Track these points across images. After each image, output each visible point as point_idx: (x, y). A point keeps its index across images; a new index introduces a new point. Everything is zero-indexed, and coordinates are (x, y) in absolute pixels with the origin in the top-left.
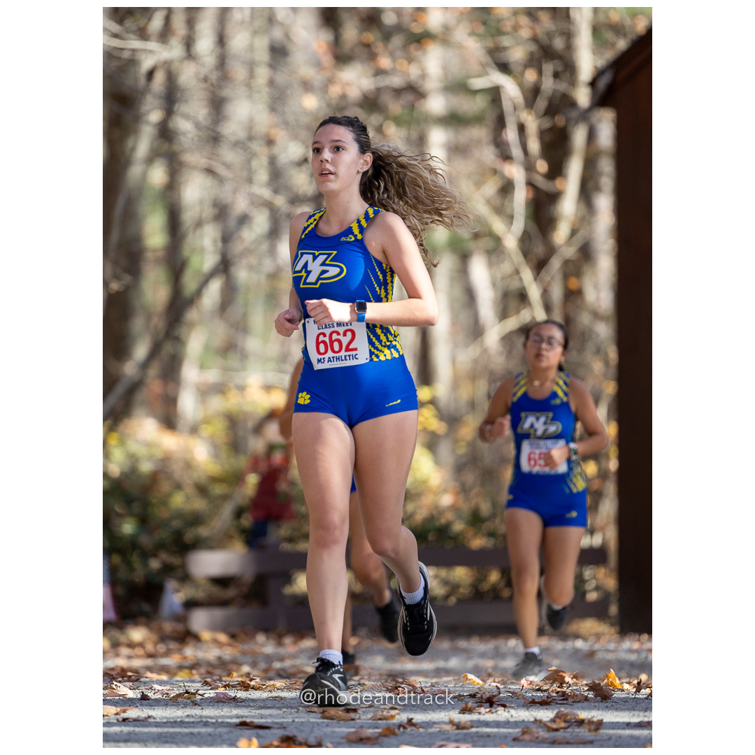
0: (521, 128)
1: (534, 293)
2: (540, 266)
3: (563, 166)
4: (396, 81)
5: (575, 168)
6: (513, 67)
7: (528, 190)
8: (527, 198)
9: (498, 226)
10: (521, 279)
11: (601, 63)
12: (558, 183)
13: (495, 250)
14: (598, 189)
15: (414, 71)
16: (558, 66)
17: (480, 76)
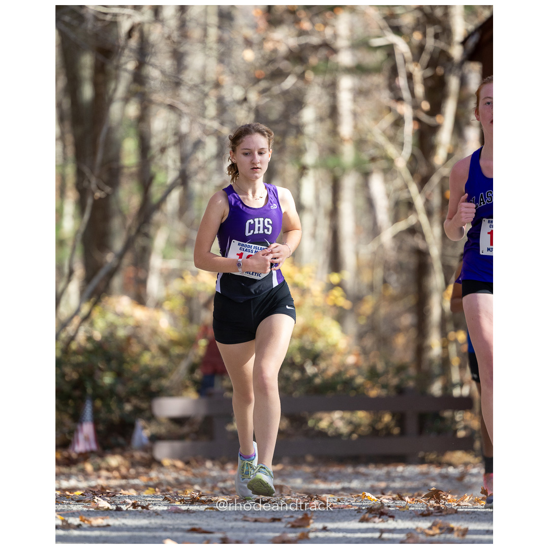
0: (410, 77)
1: (419, 202)
2: (423, 182)
3: (442, 105)
4: (315, 40)
5: (450, 107)
6: (404, 30)
7: (414, 124)
8: (413, 129)
9: (391, 150)
10: (409, 192)
11: (471, 27)
12: (438, 119)
13: (389, 170)
14: (468, 124)
15: (328, 32)
16: (438, 29)
17: (379, 37)
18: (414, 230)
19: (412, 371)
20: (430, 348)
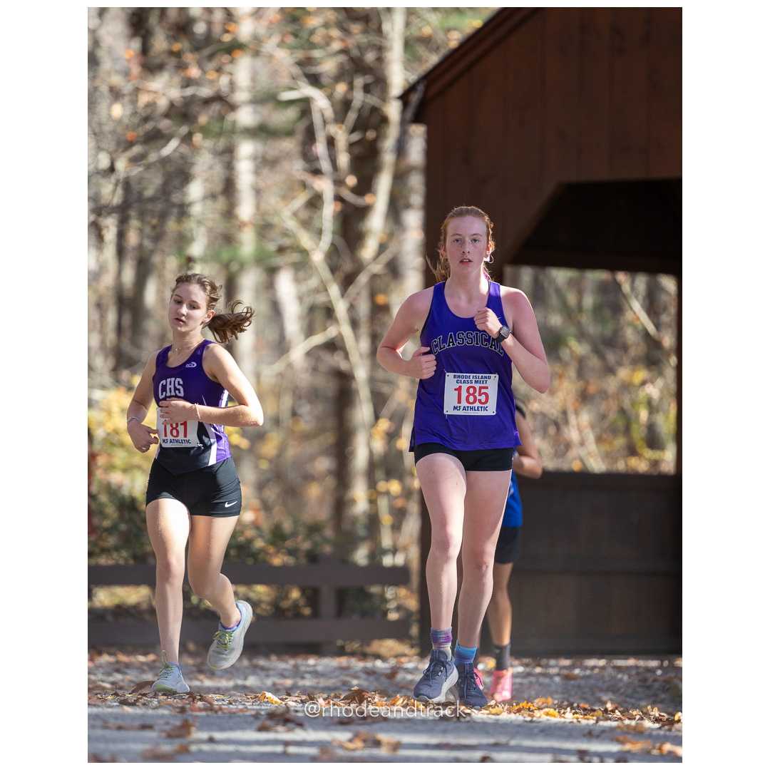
0: (331, 142)
1: (341, 308)
2: (347, 281)
3: (373, 181)
4: (205, 92)
5: (384, 183)
6: (325, 80)
7: (336, 205)
8: (335, 211)
9: (305, 240)
10: (328, 295)
11: (413, 78)
12: (368, 199)
13: (302, 265)
14: (408, 206)
15: (224, 80)
16: (369, 79)
17: (291, 89)
18: (333, 346)
19: (329, 533)
20: (353, 502)
